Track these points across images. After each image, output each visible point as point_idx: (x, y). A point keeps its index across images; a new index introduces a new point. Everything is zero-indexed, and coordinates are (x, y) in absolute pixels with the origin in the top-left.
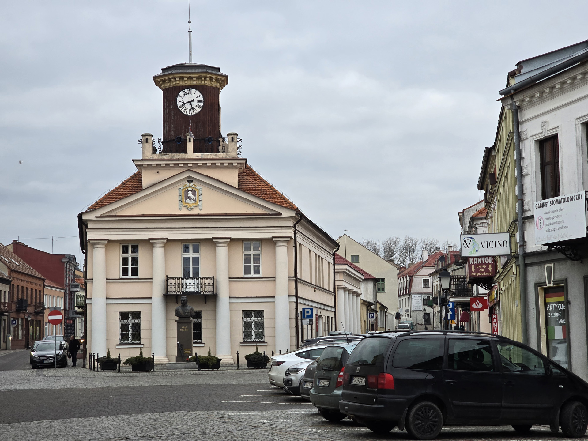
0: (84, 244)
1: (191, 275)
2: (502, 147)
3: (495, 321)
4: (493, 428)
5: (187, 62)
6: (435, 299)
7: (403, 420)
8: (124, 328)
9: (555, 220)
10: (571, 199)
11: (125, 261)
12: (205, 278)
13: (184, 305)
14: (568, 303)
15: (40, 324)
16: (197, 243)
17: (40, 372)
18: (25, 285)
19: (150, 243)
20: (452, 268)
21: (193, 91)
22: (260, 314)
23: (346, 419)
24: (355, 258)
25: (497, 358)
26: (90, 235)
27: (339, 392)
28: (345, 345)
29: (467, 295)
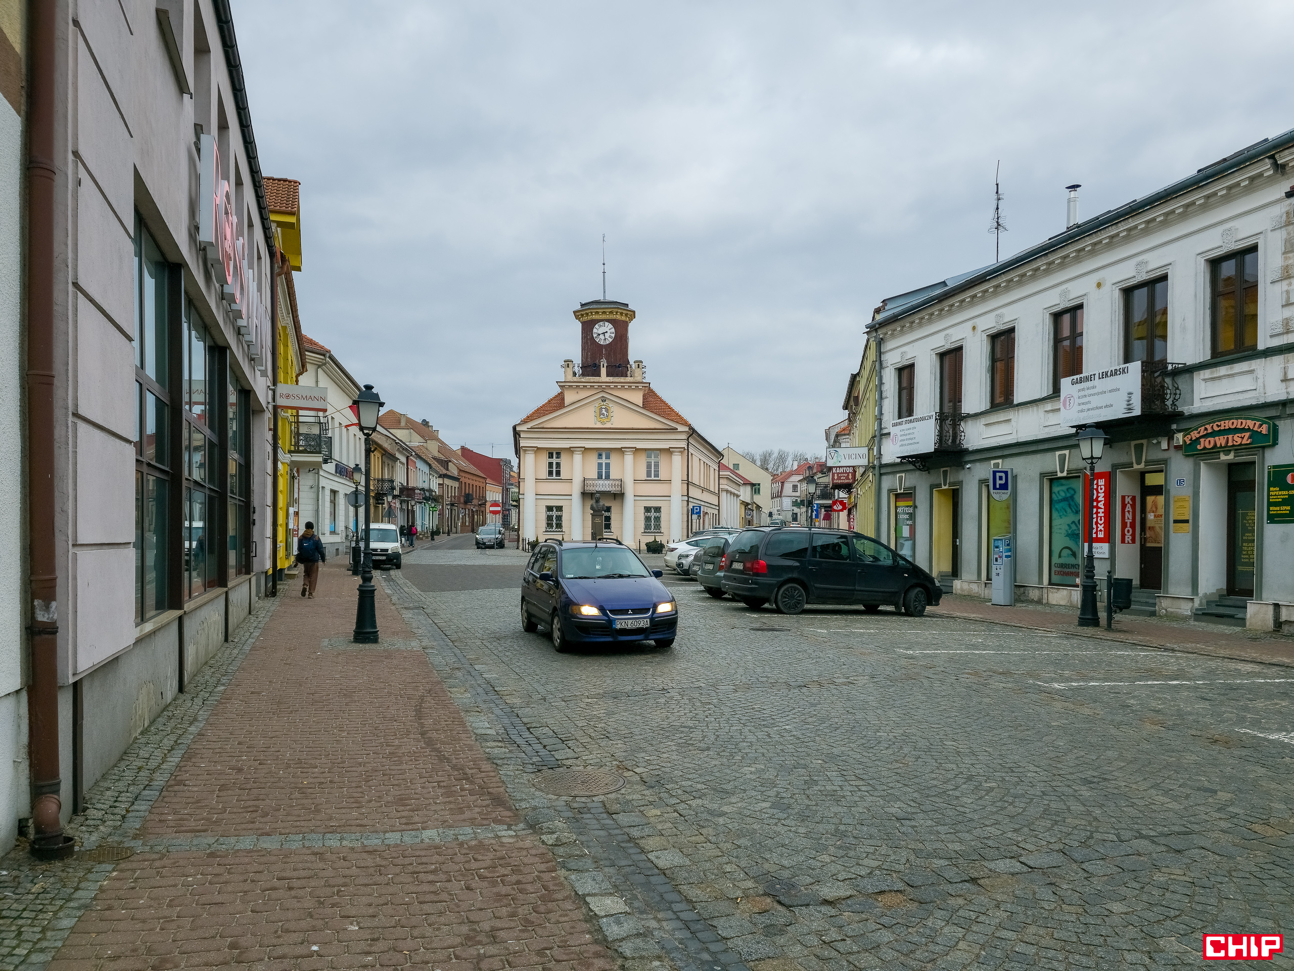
0: (518, 450)
1: (604, 478)
2: (865, 374)
3: (852, 520)
4: (847, 607)
5: (602, 299)
6: (802, 501)
7: (773, 598)
8: (549, 518)
9: (908, 437)
10: (922, 419)
11: (551, 465)
12: (614, 480)
13: (597, 501)
14: (915, 507)
15: (484, 513)
16: (609, 451)
17: (483, 551)
18: (471, 482)
19: (570, 450)
20: (818, 476)
21: (607, 324)
22: (658, 509)
23: (726, 596)
24: (736, 466)
25: (853, 552)
26: (523, 443)
27: (722, 574)
28: (727, 536)
29: (830, 499)
